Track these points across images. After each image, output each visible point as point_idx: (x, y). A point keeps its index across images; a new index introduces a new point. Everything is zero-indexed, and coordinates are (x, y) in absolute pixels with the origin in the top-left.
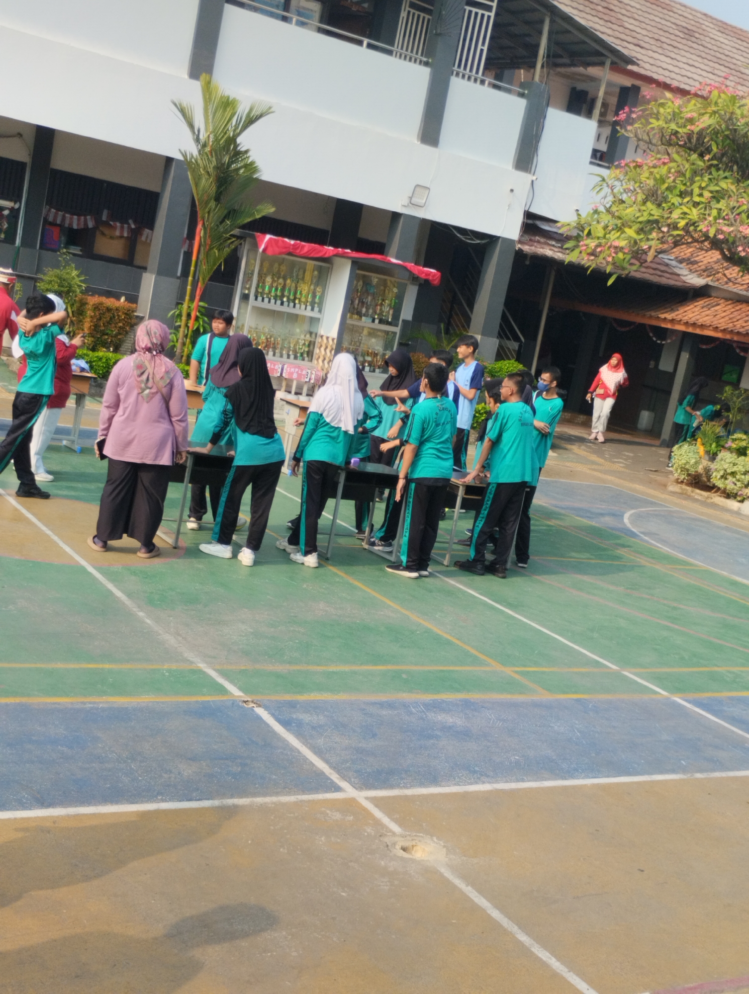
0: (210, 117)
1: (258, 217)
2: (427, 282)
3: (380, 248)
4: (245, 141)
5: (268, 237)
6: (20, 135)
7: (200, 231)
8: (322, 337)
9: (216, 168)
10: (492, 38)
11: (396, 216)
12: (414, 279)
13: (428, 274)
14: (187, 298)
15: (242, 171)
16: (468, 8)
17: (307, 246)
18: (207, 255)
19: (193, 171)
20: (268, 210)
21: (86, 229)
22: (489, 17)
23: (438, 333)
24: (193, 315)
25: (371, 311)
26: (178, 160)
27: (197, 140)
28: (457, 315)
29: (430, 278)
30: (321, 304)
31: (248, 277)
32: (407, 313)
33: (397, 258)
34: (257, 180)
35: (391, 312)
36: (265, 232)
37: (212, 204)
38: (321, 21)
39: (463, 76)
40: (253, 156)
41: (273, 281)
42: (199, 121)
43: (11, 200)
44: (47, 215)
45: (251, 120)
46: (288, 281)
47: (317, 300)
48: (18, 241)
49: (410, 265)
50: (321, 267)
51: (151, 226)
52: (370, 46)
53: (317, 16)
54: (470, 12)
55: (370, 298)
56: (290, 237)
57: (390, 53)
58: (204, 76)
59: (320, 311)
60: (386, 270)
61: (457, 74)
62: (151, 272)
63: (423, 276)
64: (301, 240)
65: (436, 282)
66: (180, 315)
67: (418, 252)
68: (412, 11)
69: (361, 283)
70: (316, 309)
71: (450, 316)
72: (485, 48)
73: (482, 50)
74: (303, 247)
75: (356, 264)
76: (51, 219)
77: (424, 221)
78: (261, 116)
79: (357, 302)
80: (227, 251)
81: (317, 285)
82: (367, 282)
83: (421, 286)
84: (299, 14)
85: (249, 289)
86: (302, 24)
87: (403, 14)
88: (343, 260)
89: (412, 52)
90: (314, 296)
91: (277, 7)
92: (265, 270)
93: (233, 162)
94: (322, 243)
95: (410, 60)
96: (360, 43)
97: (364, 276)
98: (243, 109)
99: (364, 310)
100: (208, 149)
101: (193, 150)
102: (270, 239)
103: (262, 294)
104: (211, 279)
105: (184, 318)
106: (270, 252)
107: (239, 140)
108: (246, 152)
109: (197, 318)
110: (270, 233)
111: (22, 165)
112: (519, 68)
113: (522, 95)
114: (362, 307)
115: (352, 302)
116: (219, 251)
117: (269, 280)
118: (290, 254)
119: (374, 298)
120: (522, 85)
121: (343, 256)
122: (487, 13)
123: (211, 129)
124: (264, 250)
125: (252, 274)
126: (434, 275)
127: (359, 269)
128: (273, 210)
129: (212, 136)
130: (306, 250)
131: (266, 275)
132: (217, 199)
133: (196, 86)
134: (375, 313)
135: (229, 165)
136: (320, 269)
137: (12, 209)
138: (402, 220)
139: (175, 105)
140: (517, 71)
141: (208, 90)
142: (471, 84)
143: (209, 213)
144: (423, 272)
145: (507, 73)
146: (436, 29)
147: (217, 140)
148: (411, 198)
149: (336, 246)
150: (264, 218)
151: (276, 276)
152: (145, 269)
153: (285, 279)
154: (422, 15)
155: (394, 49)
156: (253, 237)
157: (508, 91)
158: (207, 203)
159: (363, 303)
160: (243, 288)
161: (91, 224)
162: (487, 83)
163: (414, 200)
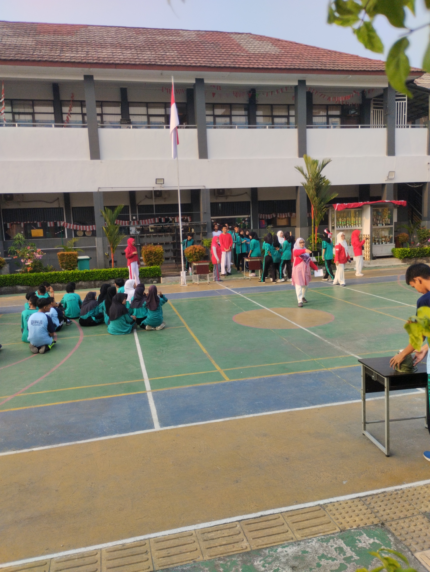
0: (309, 169)
1: (333, 198)
2: (401, 206)
3: (379, 198)
4: (323, 173)
5: (337, 204)
6: (246, 193)
7: (313, 209)
8: (364, 235)
9: (315, 185)
10: (408, 110)
11: (383, 185)
12: (395, 206)
13: (401, 203)
14: (313, 233)
15: (324, 184)
16: (396, 102)
17: (352, 204)
18: (317, 216)
19: (307, 189)
20: (335, 195)
21: (273, 218)
22: (405, 103)
23: (409, 224)
24: (316, 238)
25: (381, 222)
26: (301, 187)
27: (306, 178)
28: (415, 215)
29: (402, 204)
30: (361, 224)
31: (333, 220)
32: (395, 220)
33: (387, 200)
34: (330, 186)
35: (389, 220)
36: (336, 203)
37: (316, 198)
38: (341, 124)
39: (400, 127)
40: (327, 178)
41: (342, 220)
42: (305, 171)
43: (247, 215)
44: (260, 216)
45: (324, 166)
46: (348, 218)
47: (360, 222)
48: (252, 228)
49: (393, 201)
50: (359, 210)
51: (295, 212)
52: (361, 127)
53: (339, 122)
54: (398, 103)
55: (380, 217)
56: (346, 203)
57: (369, 127)
58: (304, 156)
59: (362, 226)
60: (384, 205)
61: (397, 127)
62: (298, 227)
63: (399, 204)
64: (350, 203)
65: (405, 205)
66: (311, 239)
67: (394, 196)
68: (375, 110)
69: (375, 212)
70: (360, 226)
71: (412, 217)
72: (406, 114)
73: (405, 116)
74: (351, 205)
75: (371, 206)
76: (261, 218)
77: (395, 184)
78: (327, 163)
79: (375, 220)
80: (323, 213)
81: (358, 217)
82: (378, 212)
83: (398, 208)
84: (333, 124)
85: (334, 224)
86: (334, 127)
87: (372, 112)
88: (367, 206)
89: (377, 124)
90: (358, 221)
91: (324, 124)
92: (338, 216)
93: (320, 182)
94: (357, 202)
95: (377, 127)
96: (358, 127)
97: (376, 209)
98: (320, 163)
99: (378, 222)
100: (310, 180)
101: (305, 181)
102: (338, 205)
103: (339, 225)
104: (319, 225)
105: (313, 240)
106: (339, 210)
107: (321, 173)
108: (324, 177)
109: (317, 239)
110: (338, 203)
111: (249, 202)
112: (421, 117)
113: (425, 127)
114: (377, 221)
115: (373, 220)
116: (321, 214)
117: (340, 219)
118: (347, 208)
119: (381, 217)
120: (424, 123)
121: (367, 204)
122: (404, 102)
123: (310, 173)
124: (337, 209)
125: (334, 219)
126: (404, 202)
127: (373, 207)
128: (338, 194)
129: (311, 175)
130: (352, 206)
131: (339, 218)
132: (317, 196)
133: (302, 160)
134: (383, 222)
135: (319, 183)
136: (359, 211)
137: (248, 218)
138: (386, 186)
139: (296, 168)
140: (421, 119)
141: (307, 160)
142: (403, 129)
143: (315, 201)
144: (399, 203)
145: (416, 121)
146: (386, 113)
147: (313, 175)
148: (388, 177)
149: (363, 201)
150: (335, 199)
151: (343, 217)
152: (296, 227)
153: (346, 218)
154: (379, 110)
155: (371, 125)
156: (332, 206)
157: (419, 127)
158: (313, 198)
159: (377, 219)
160: (332, 224)
161: (274, 216)
162: (410, 126)
163: (390, 177)
